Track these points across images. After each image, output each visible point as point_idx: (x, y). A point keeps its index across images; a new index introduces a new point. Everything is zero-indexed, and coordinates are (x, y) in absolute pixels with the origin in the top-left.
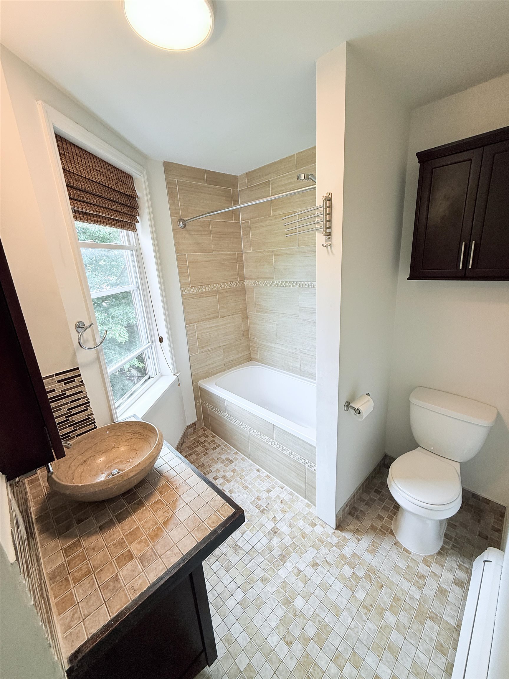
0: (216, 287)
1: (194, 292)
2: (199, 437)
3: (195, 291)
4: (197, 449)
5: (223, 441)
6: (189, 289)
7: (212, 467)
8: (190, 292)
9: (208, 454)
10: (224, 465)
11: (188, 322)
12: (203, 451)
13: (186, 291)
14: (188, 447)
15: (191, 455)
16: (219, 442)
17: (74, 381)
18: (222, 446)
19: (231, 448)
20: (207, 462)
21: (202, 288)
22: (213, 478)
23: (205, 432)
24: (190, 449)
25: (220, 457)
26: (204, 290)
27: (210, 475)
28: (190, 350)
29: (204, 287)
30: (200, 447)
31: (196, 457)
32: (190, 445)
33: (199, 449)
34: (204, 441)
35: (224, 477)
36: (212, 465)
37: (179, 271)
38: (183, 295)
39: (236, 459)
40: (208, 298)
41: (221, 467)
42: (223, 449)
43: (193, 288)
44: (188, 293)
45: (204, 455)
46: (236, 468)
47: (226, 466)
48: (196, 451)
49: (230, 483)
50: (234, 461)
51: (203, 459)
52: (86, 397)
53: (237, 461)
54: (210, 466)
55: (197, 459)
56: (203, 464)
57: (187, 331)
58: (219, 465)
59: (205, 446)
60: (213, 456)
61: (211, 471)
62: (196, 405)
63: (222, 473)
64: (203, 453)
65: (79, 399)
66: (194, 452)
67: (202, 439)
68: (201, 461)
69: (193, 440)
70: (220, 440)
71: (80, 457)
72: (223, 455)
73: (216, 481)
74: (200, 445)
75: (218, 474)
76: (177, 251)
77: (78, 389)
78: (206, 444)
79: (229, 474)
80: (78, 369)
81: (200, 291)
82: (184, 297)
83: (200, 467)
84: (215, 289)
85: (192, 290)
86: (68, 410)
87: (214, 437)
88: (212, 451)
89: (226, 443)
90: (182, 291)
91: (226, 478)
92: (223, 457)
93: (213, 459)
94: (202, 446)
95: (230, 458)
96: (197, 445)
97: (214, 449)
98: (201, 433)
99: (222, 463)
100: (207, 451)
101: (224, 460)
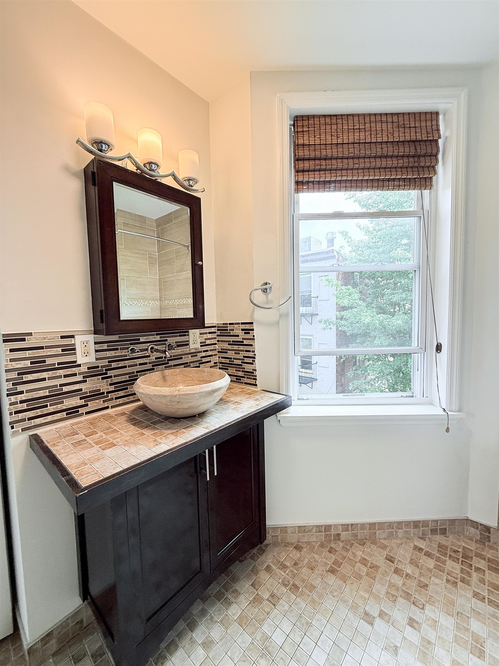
2: (480, 556)
4: (450, 562)
7: (433, 608)
9: (456, 586)
10: (456, 636)
12: (454, 575)
14: (440, 546)
15: (429, 556)
17: (249, 333)
20: (437, 593)
22: (411, 619)
24: (438, 551)
25: (468, 617)
27: (413, 607)
30: (458, 566)
31: (432, 567)
32: (447, 547)
33: (453, 567)
34: (478, 569)
36: (436, 604)
41: (448, 628)
45: (448, 581)
47: (456, 641)
48: (444, 563)
51: (437, 581)
52: (254, 352)
54: (431, 601)
55: (430, 570)
56: (427, 586)
58: (448, 623)
59: (469, 574)
60: (460, 601)
61: (423, 609)
63: (432, 635)
64: (450, 578)
65: (250, 351)
66: (438, 559)
68: (430, 578)
69: (462, 547)
73: (407, 626)
74: (462, 564)
75: (424, 626)
77: (251, 342)
78: (474, 574)
79: (442, 656)
80: (252, 323)
83: (416, 582)
88: (470, 595)
91: (427, 649)
92: (475, 625)
93: (452, 603)
94: (462, 568)
95: (487, 646)
96: (458, 559)
97: (476, 595)
99: (458, 627)
100: (460, 584)
101: (467, 630)
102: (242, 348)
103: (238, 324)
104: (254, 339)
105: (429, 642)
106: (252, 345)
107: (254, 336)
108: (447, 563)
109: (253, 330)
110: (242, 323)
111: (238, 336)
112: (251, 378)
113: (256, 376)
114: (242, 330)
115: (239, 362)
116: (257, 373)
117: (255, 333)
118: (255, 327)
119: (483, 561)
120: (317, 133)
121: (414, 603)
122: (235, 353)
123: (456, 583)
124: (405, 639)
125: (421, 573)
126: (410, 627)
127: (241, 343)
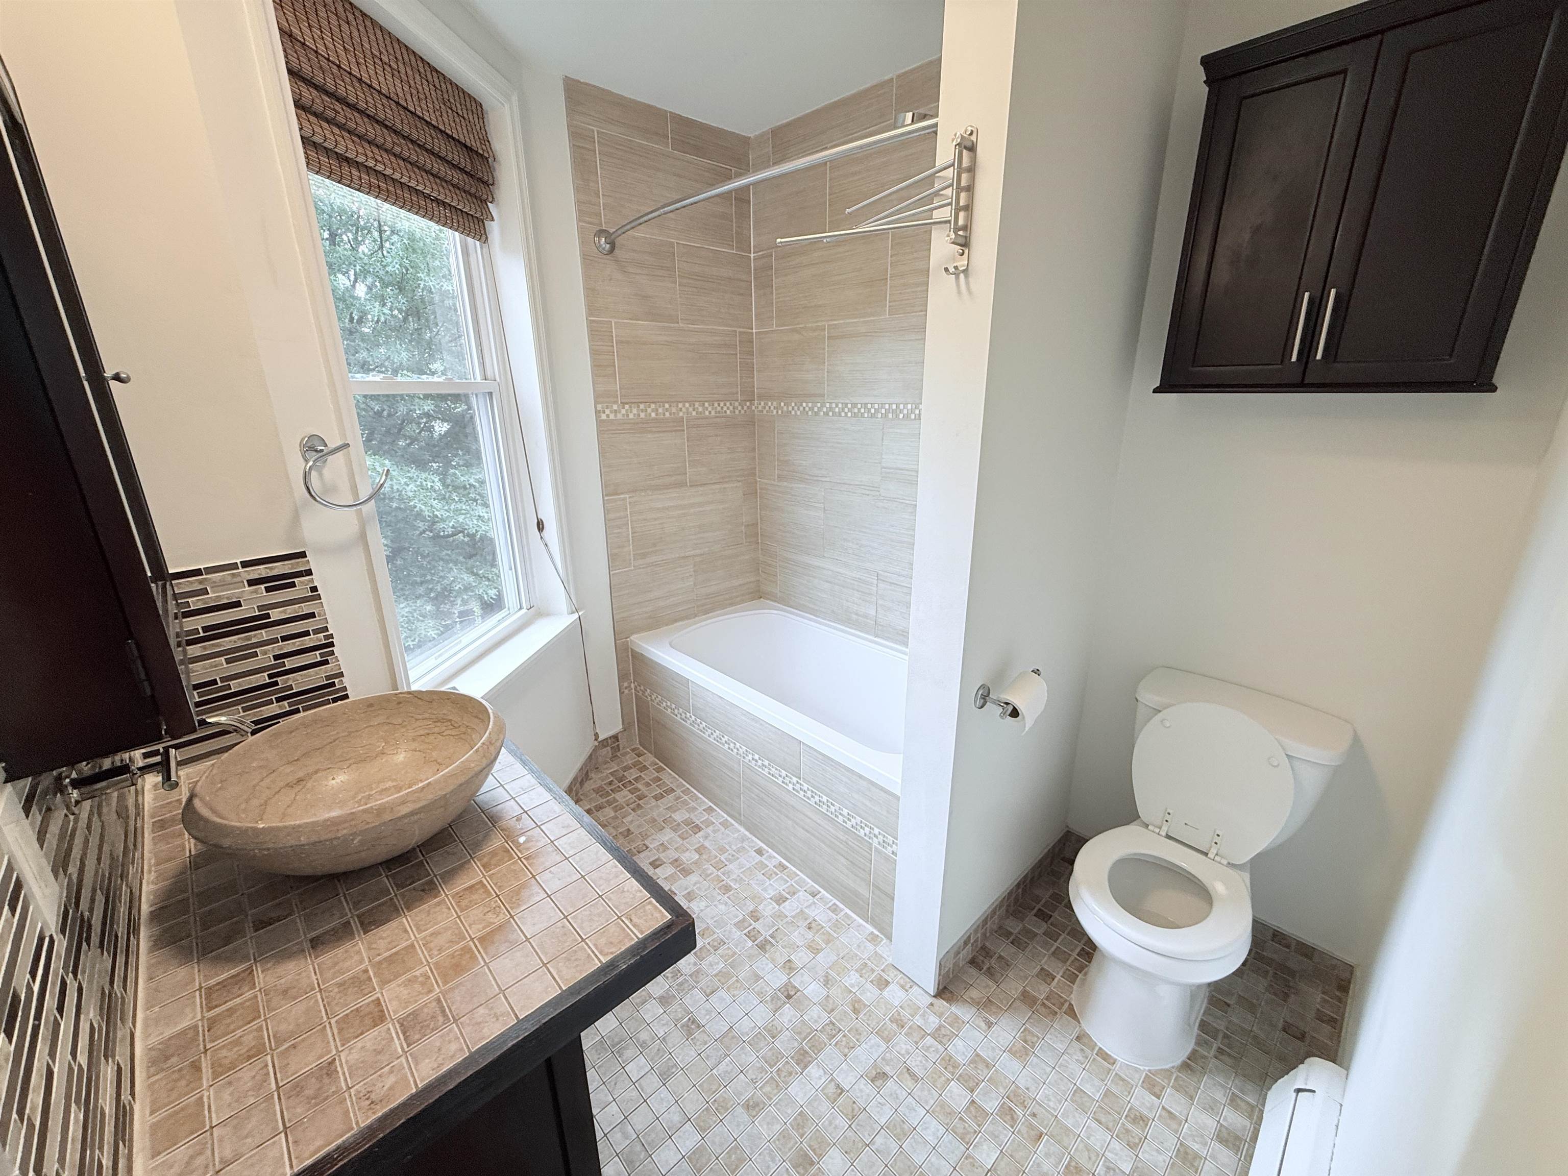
0: (684, 410)
1: (628, 416)
2: (626, 768)
3: (631, 416)
4: (617, 796)
5: (681, 780)
6: (615, 407)
7: (650, 838)
8: (619, 416)
9: (642, 807)
10: (679, 836)
11: (610, 490)
12: (632, 801)
13: (607, 412)
16: (671, 783)
17: (293, 585)
18: (679, 792)
19: (697, 798)
20: (639, 826)
21: (649, 410)
22: (651, 864)
23: (640, 759)
24: (601, 796)
25: (670, 817)
26: (653, 415)
27: (642, 855)
28: (613, 558)
29: (653, 406)
30: (625, 792)
31: (612, 814)
32: (601, 787)
33: (623, 796)
34: (636, 779)
35: (676, 862)
36: (649, 834)
37: (593, 360)
38: (600, 422)
39: (709, 823)
40: (661, 435)
41: (671, 838)
42: (679, 798)
43: (627, 407)
44: (612, 417)
45: (633, 810)
46: (707, 844)
47: (683, 839)
48: (615, 800)
49: (688, 878)
50: (703, 827)
51: (629, 818)
52: (326, 629)
53: (711, 828)
54: (645, 836)
55: (616, 818)
56: (629, 830)
57: (606, 512)
58: (667, 836)
59: (638, 790)
60: (655, 813)
61: (647, 848)
62: (621, 693)
63: (672, 854)
64: (631, 806)
65: (307, 633)
66: (609, 803)
67: (632, 774)
68: (623, 822)
69: (610, 776)
70: (675, 777)
71: (288, 769)
72: (677, 813)
73: (656, 870)
74: (625, 787)
75: (662, 856)
76: (592, 310)
77: (305, 608)
78: (639, 786)
79: (688, 857)
80: (303, 555)
81: (642, 415)
82: (603, 427)
83: (620, 837)
84: (681, 414)
85: (623, 411)
86: (276, 657)
87: (660, 769)
88: (653, 802)
89: (688, 786)
90: (597, 412)
91: (681, 865)
92: (678, 817)
93: (654, 820)
94: (629, 791)
95: (695, 820)
96: (619, 787)
97: (657, 798)
98: (629, 760)
99: (675, 830)
100: (640, 802)
101: (679, 825)
103: (234, 566)
104: (319, 597)
105: (676, 860)
106: (312, 615)
107: (314, 589)
108: (618, 798)
109: (309, 572)
110: (245, 564)
111: (238, 604)
114: (252, 583)
115: (260, 679)
117: (320, 579)
118: (313, 561)
119: (632, 770)
121: (639, 852)
123: (639, 804)
124: (666, 878)
125: (614, 827)
126: (658, 869)
127: (261, 621)
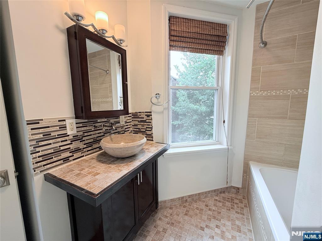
1: (262, 94)
2: (236, 199)
3: (264, 94)
4: (227, 203)
5: (249, 214)
6: (257, 92)
8: (258, 94)
10: (232, 227)
11: (250, 116)
12: (229, 207)
13: (254, 93)
14: (223, 197)
15: (220, 202)
16: (245, 213)
17: (149, 117)
18: (245, 217)
19: (249, 224)
20: (224, 214)
21: (272, 92)
22: (216, 225)
23: (243, 199)
24: (223, 199)
25: (235, 220)
26: (274, 94)
27: (217, 221)
28: (248, 136)
29: (274, 91)
30: (230, 204)
33: (228, 204)
34: (236, 203)
35: (223, 232)
36: (224, 218)
37: (251, 79)
38: (250, 96)
39: (245, 233)
40: (277, 100)
41: (229, 225)
42: (244, 218)
43: (262, 92)
44: (255, 95)
45: (227, 209)
46: (238, 238)
49: (221, 239)
50: (242, 233)
51: (223, 210)
52: (152, 125)
53: (244, 236)
54: (222, 218)
55: (221, 207)
56: (220, 212)
57: (248, 122)
58: (229, 224)
60: (232, 215)
61: (220, 221)
62: (243, 177)
63: (224, 229)
65: (150, 125)
66: (223, 202)
69: (230, 197)
70: (248, 212)
72: (238, 221)
73: (216, 228)
75: (221, 226)
76: (254, 64)
77: (150, 121)
78: (235, 206)
79: (228, 235)
80: (151, 112)
81: (269, 94)
82: (251, 98)
83: (217, 212)
84: (289, 93)
85: (261, 93)
86: (146, 128)
87: (246, 206)
88: (234, 213)
89: (250, 218)
90: (250, 93)
91: (223, 234)
92: (237, 222)
93: (229, 217)
95: (242, 228)
96: (230, 201)
97: (236, 212)
98: (239, 197)
99: (232, 225)
100: (231, 209)
101: (235, 224)
102: (145, 123)
103: (144, 112)
104: (152, 120)
105: (224, 232)
106: (151, 122)
107: (152, 118)
109: (151, 115)
110: (146, 112)
111: (143, 118)
112: (150, 138)
113: (153, 136)
114: (146, 115)
115: (144, 130)
116: (153, 135)
117: (152, 117)
118: (152, 114)
120: (180, 26)
121: (217, 220)
122: (142, 126)
123: (230, 209)
124: (216, 232)
125: (218, 209)
126: (217, 228)
127: (145, 121)
